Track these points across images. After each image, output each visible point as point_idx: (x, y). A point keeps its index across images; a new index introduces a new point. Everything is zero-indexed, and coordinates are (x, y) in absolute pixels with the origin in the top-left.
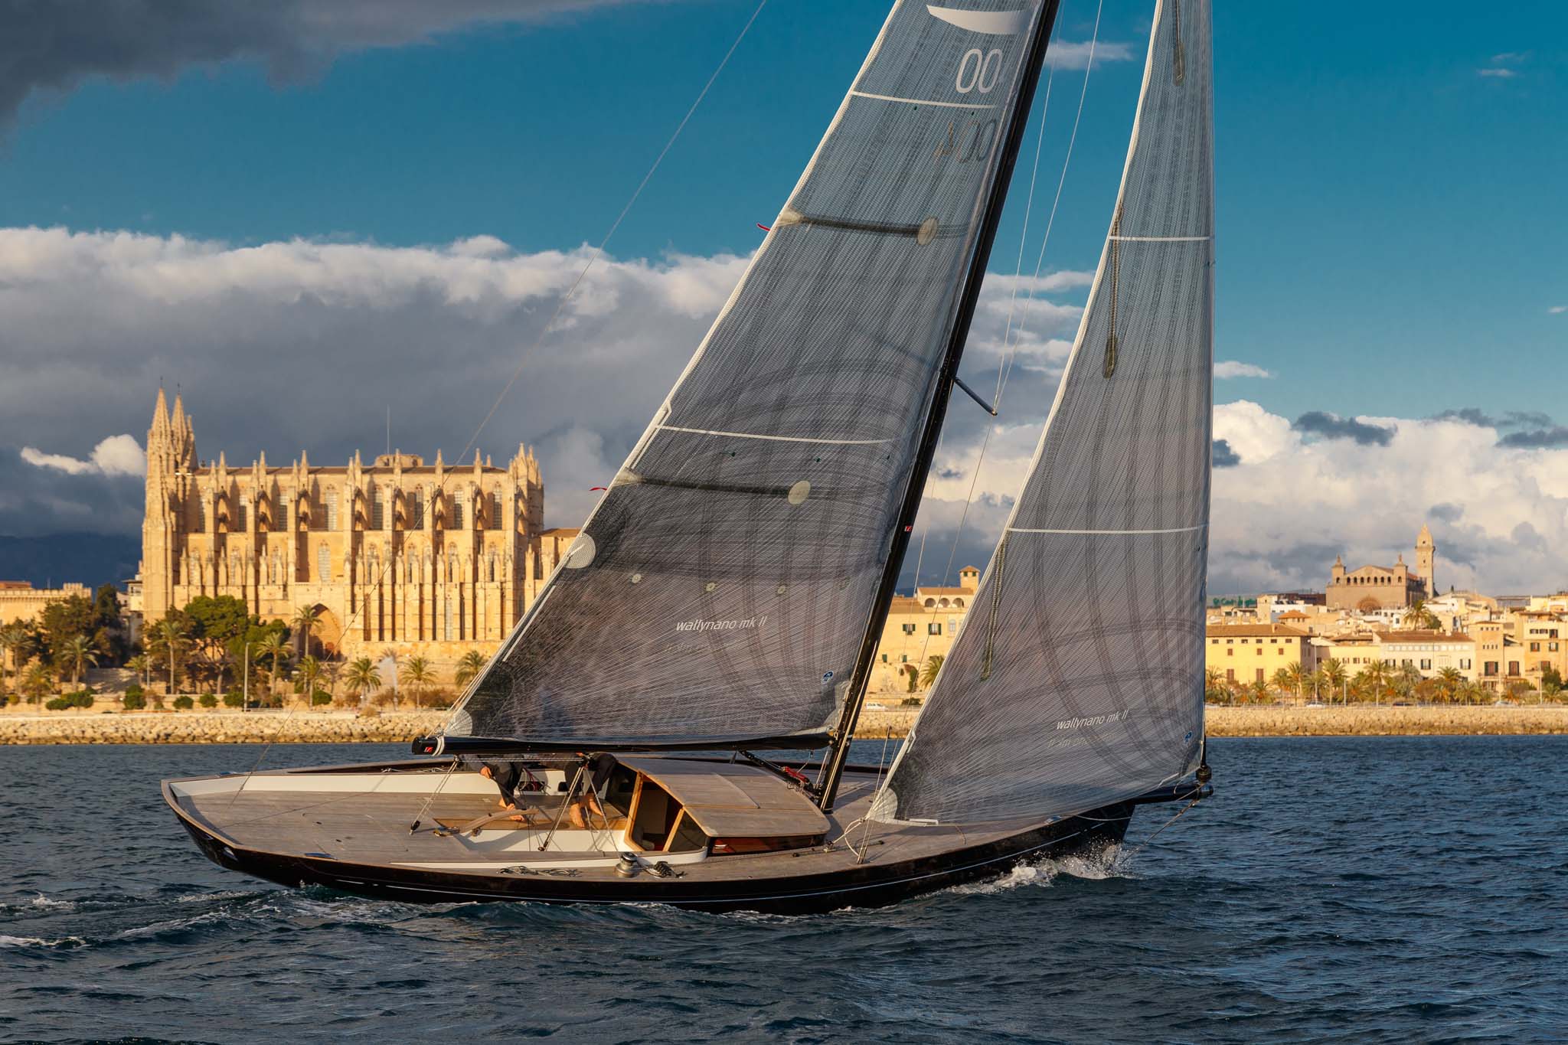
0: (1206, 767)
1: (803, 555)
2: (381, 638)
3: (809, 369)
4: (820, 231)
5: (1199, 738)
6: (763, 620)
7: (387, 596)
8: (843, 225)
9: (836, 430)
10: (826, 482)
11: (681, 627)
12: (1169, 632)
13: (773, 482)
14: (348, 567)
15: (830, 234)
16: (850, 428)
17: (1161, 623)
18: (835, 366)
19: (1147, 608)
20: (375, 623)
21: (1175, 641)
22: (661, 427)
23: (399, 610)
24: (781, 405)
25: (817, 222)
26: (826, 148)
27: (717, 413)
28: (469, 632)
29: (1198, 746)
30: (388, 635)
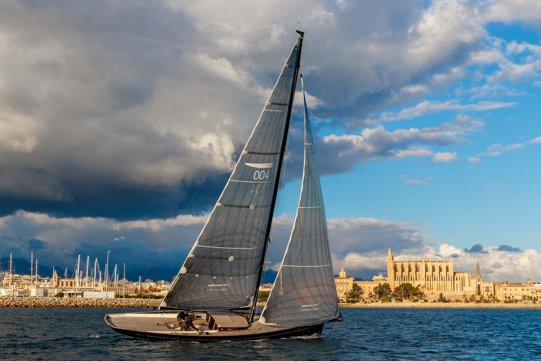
0: (341, 315)
1: (235, 271)
2: (431, 290)
3: (228, 234)
4: (226, 207)
5: (338, 309)
6: (229, 285)
7: (431, 283)
8: (231, 206)
9: (237, 246)
10: (237, 256)
11: (209, 286)
12: (326, 287)
13: (225, 256)
14: (425, 278)
15: (228, 208)
16: (241, 246)
17: (323, 285)
18: (234, 234)
19: (319, 282)
20: (429, 288)
21: (327, 288)
22: (196, 245)
23: (433, 286)
24: (223, 241)
25: (225, 205)
26: (225, 191)
27: (209, 243)
28: (446, 289)
29: (338, 310)
30: (432, 290)
